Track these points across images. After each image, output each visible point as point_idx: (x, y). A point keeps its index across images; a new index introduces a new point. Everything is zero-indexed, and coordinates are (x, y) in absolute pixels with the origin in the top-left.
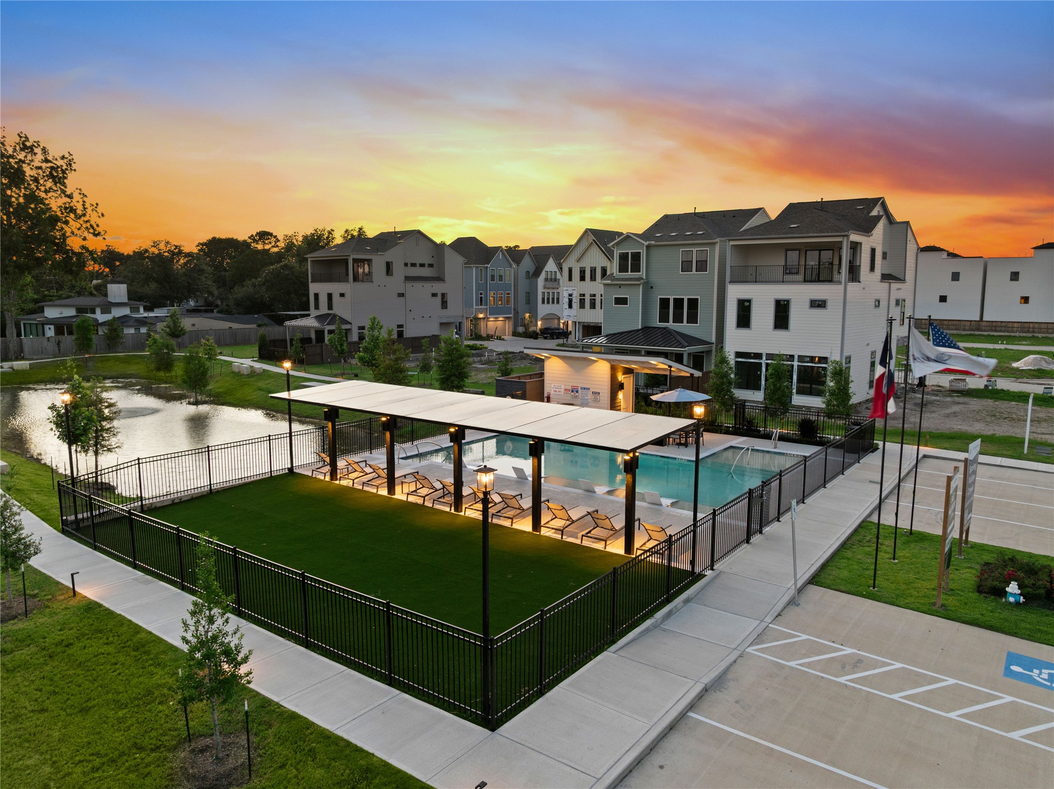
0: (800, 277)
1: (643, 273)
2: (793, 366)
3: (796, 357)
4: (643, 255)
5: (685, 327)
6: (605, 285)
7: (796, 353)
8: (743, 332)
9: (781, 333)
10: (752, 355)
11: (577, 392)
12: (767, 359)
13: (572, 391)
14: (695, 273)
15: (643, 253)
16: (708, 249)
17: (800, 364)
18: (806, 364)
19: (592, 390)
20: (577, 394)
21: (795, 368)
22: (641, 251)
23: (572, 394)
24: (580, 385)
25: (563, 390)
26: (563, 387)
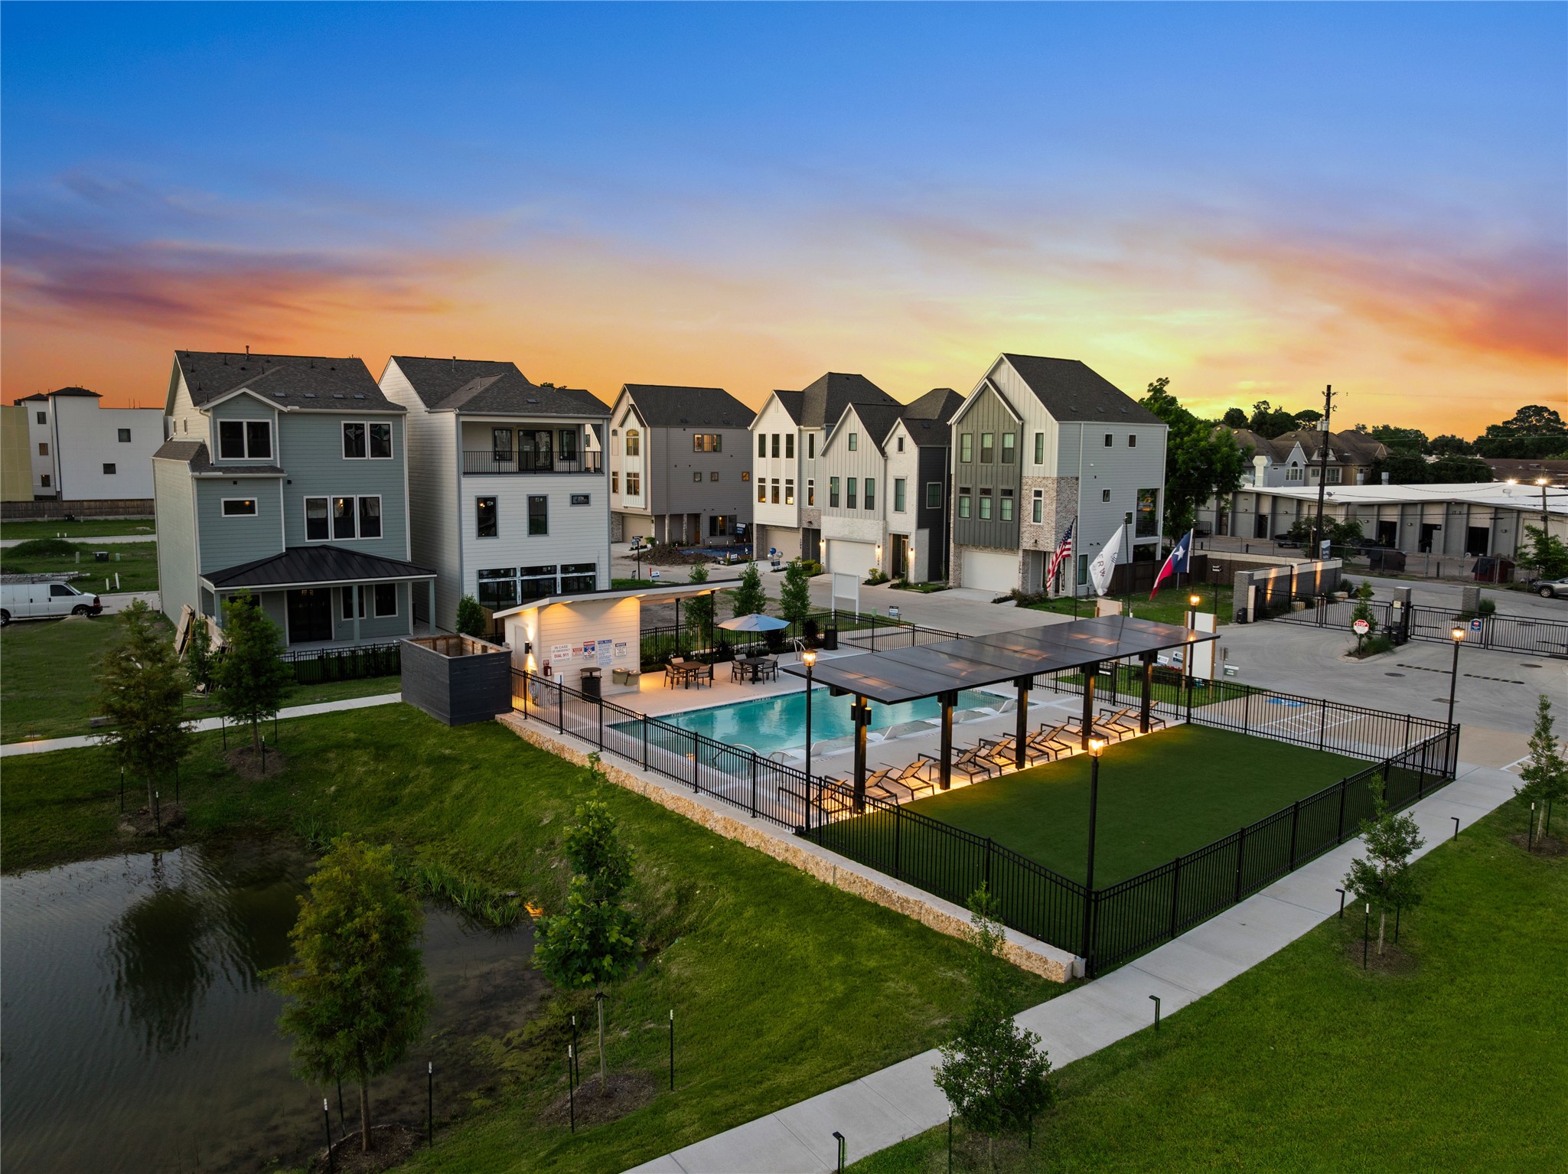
0: (513, 466)
1: (275, 458)
2: (555, 579)
3: (559, 568)
4: (274, 428)
5: (357, 542)
6: (198, 480)
7: (559, 563)
8: (488, 542)
9: (539, 539)
10: (502, 572)
11: (593, 649)
12: (522, 575)
13: (586, 650)
14: (370, 458)
15: (274, 424)
16: (391, 423)
17: (564, 576)
18: (570, 575)
19: (614, 642)
20: (593, 653)
21: (559, 581)
22: (270, 421)
23: (586, 653)
24: (597, 639)
25: (570, 652)
26: (570, 647)
